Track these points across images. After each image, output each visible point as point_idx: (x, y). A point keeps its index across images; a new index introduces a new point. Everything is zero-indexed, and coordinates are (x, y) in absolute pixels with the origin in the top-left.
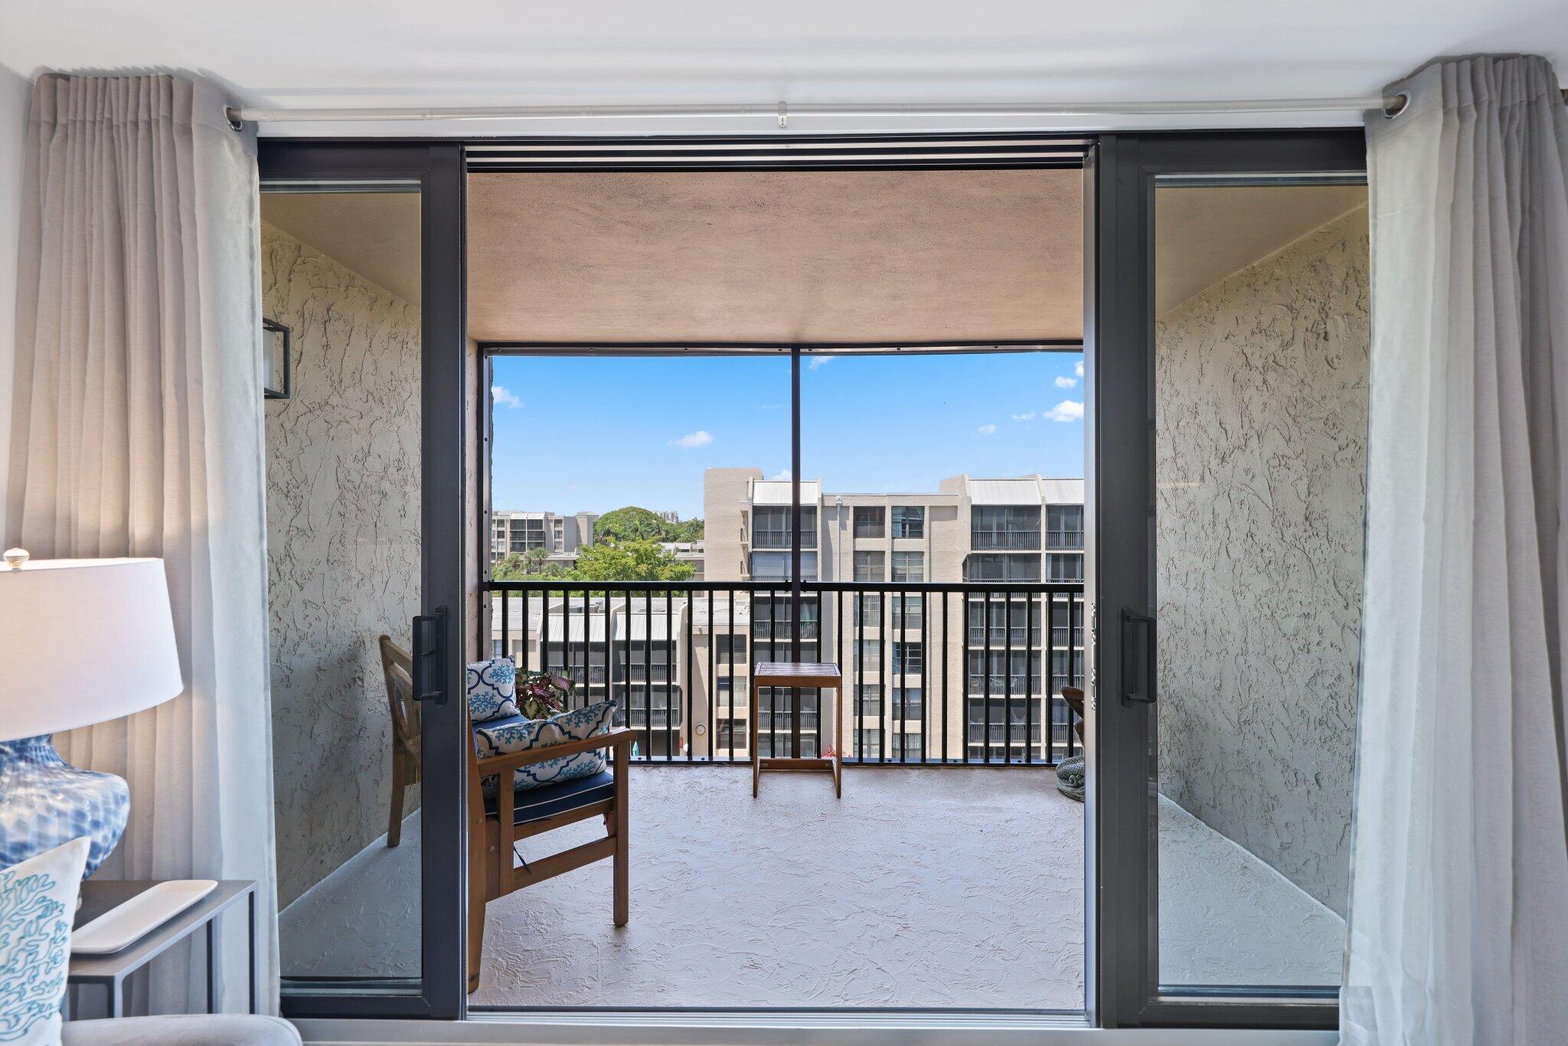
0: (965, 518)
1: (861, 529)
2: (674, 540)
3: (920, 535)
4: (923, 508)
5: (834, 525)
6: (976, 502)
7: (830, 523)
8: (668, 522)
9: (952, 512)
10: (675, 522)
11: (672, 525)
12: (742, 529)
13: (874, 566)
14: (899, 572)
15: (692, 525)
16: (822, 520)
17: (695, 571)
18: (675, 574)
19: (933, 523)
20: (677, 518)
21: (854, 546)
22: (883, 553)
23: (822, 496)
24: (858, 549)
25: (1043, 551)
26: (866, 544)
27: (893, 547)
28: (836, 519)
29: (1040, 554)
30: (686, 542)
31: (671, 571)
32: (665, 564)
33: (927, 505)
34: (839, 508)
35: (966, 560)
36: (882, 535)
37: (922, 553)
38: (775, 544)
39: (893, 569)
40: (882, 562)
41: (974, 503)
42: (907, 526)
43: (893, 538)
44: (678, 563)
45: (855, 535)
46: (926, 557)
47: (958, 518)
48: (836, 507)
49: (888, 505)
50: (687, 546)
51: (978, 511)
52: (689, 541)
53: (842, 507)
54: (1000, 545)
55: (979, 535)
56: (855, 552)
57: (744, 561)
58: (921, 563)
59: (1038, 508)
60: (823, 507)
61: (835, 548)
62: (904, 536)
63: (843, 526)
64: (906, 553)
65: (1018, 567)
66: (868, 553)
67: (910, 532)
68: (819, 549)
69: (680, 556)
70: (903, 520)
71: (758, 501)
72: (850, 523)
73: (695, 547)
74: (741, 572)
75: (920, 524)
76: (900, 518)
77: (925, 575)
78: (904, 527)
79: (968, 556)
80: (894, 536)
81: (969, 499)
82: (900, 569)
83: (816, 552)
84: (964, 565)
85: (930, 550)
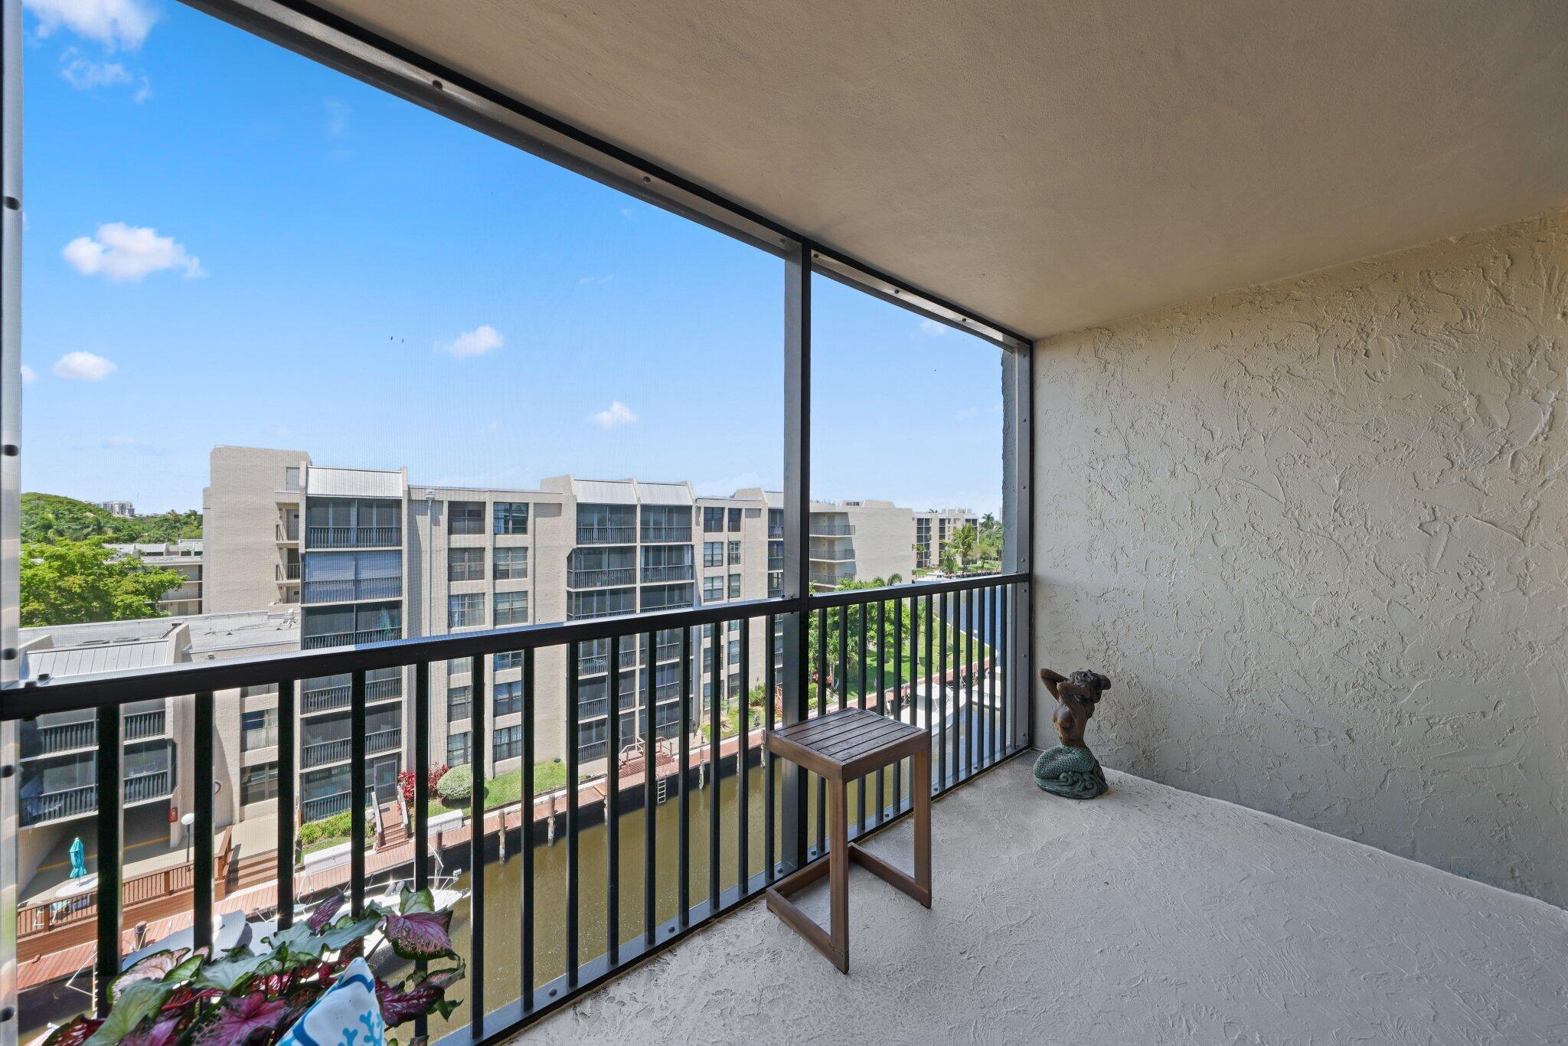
0: (570, 515)
1: (457, 525)
2: (132, 539)
3: (524, 531)
4: (527, 504)
5: (423, 521)
6: (581, 500)
7: (419, 518)
8: (116, 515)
9: (556, 509)
10: (127, 515)
11: (125, 521)
12: (278, 526)
13: (473, 564)
14: (501, 568)
15: (166, 520)
16: (409, 515)
17: (184, 580)
18: (144, 586)
19: (537, 519)
20: (132, 511)
21: (449, 543)
22: (483, 549)
23: (409, 488)
24: (453, 546)
25: (638, 544)
26: (461, 541)
27: (495, 542)
28: (426, 514)
29: (636, 546)
30: (155, 542)
31: (137, 582)
32: (123, 573)
33: (531, 500)
34: (430, 503)
35: (571, 553)
36: (482, 531)
37: (526, 549)
38: (337, 542)
39: (495, 566)
40: (482, 559)
41: (579, 501)
42: (511, 522)
43: (495, 534)
44: (146, 571)
45: (450, 532)
46: (530, 553)
47: (563, 513)
48: (426, 501)
49: (489, 501)
50: (161, 547)
51: (582, 508)
52: (163, 542)
53: (434, 501)
54: (601, 539)
55: (583, 531)
56: (450, 550)
57: (281, 563)
58: (525, 558)
59: (635, 507)
60: (410, 501)
61: (425, 545)
62: (506, 532)
63: (435, 522)
64: (508, 549)
65: (615, 558)
66: (465, 550)
67: (513, 528)
68: (405, 548)
69: (147, 561)
70: (505, 516)
71: (314, 490)
72: (444, 518)
73: (172, 548)
74: (277, 578)
75: (524, 521)
76: (502, 514)
77: (528, 570)
78: (506, 523)
79: (573, 549)
80: (496, 532)
81: (575, 497)
82: (502, 565)
83: (401, 551)
84: (569, 558)
85: (534, 545)
